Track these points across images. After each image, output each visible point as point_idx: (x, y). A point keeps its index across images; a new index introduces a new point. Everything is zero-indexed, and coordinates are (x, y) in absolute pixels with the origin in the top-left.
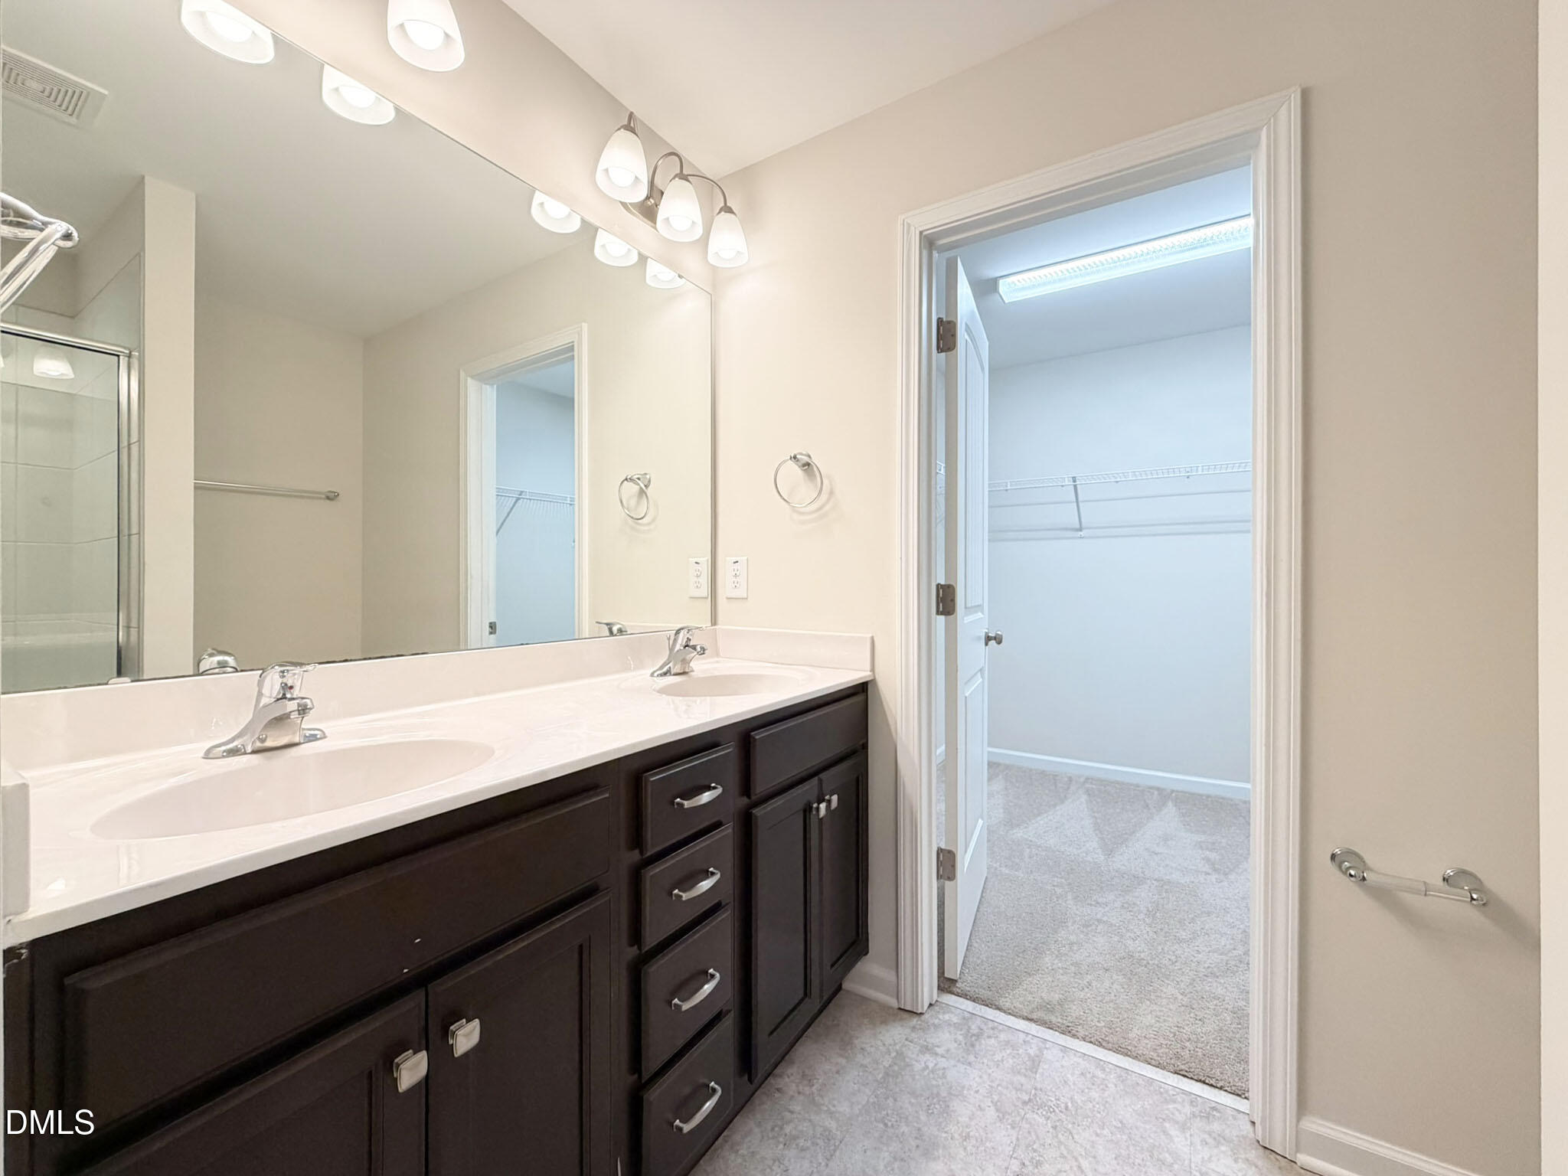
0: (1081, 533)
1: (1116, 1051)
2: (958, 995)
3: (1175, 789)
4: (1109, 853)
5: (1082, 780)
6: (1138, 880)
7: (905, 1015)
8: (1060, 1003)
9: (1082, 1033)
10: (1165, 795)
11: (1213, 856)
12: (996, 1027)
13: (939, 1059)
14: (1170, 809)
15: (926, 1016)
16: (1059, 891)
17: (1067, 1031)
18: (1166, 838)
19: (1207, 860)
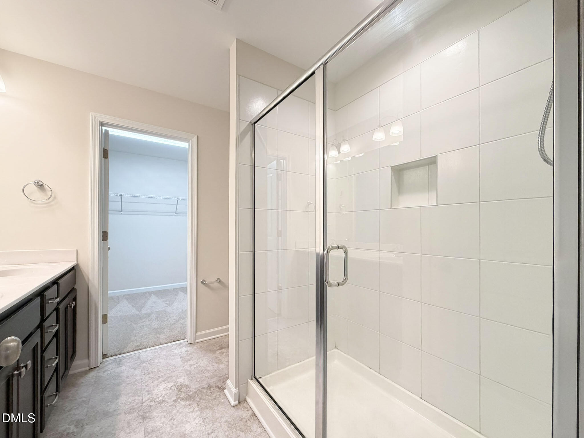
0: (121, 213)
1: (158, 345)
2: (109, 357)
3: (153, 291)
4: (140, 311)
5: (122, 296)
6: (150, 314)
7: (92, 370)
8: (140, 344)
9: (148, 346)
10: (150, 293)
11: (167, 302)
12: (124, 357)
13: (111, 371)
14: (153, 296)
15: (100, 366)
16: (129, 324)
17: (145, 348)
18: (154, 303)
19: (167, 304)
